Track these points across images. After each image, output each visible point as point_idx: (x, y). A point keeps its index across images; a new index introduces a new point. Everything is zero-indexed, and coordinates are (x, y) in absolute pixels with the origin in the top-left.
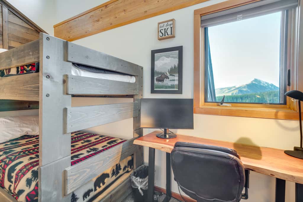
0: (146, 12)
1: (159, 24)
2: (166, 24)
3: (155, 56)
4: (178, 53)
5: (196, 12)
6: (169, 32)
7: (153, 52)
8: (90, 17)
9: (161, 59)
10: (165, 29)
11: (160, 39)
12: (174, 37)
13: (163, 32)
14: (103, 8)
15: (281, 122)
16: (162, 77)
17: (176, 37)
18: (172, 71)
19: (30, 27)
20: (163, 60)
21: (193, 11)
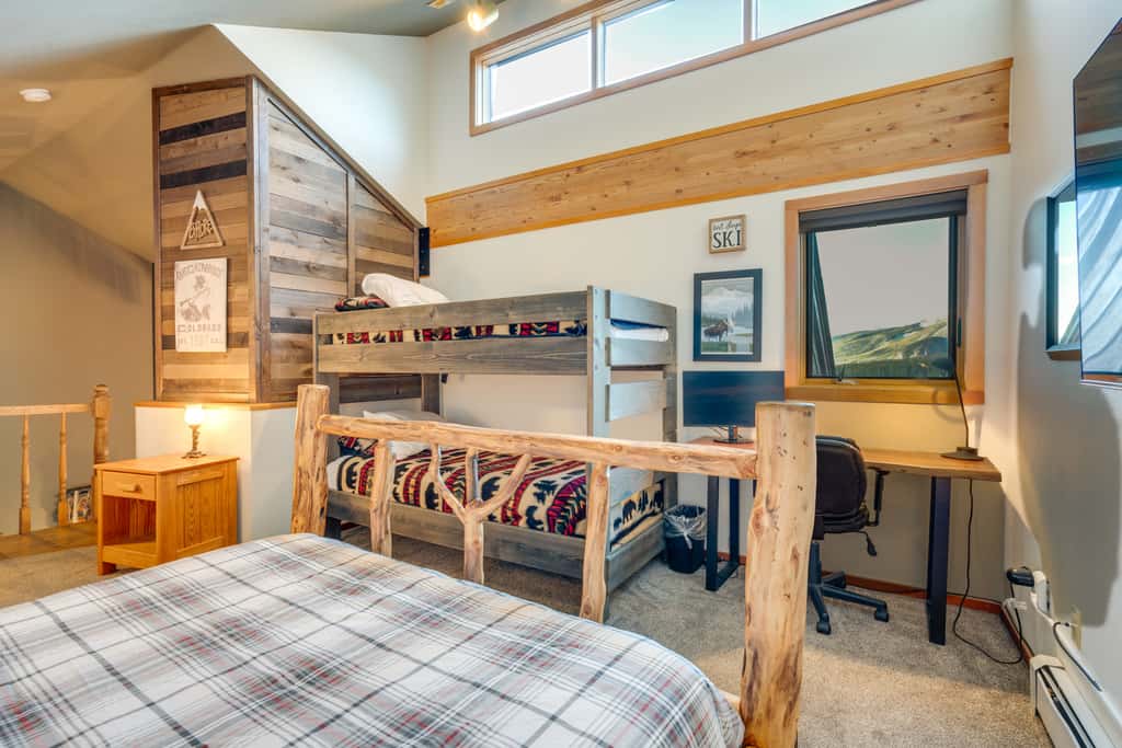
0: (678, 191)
1: (711, 221)
2: (726, 223)
3: (703, 286)
4: (752, 282)
5: (789, 205)
6: (734, 241)
7: (699, 279)
8: (536, 189)
9: (716, 290)
10: (725, 233)
11: (712, 253)
12: (743, 249)
13: (721, 238)
14: (572, 173)
15: (943, 408)
16: (719, 328)
17: (747, 251)
18: (739, 318)
19: (386, 210)
20: (721, 294)
21: (784, 204)
